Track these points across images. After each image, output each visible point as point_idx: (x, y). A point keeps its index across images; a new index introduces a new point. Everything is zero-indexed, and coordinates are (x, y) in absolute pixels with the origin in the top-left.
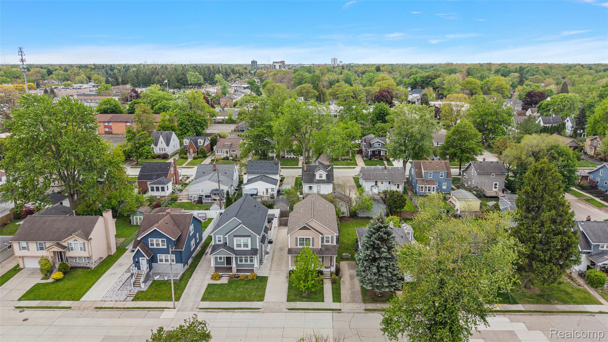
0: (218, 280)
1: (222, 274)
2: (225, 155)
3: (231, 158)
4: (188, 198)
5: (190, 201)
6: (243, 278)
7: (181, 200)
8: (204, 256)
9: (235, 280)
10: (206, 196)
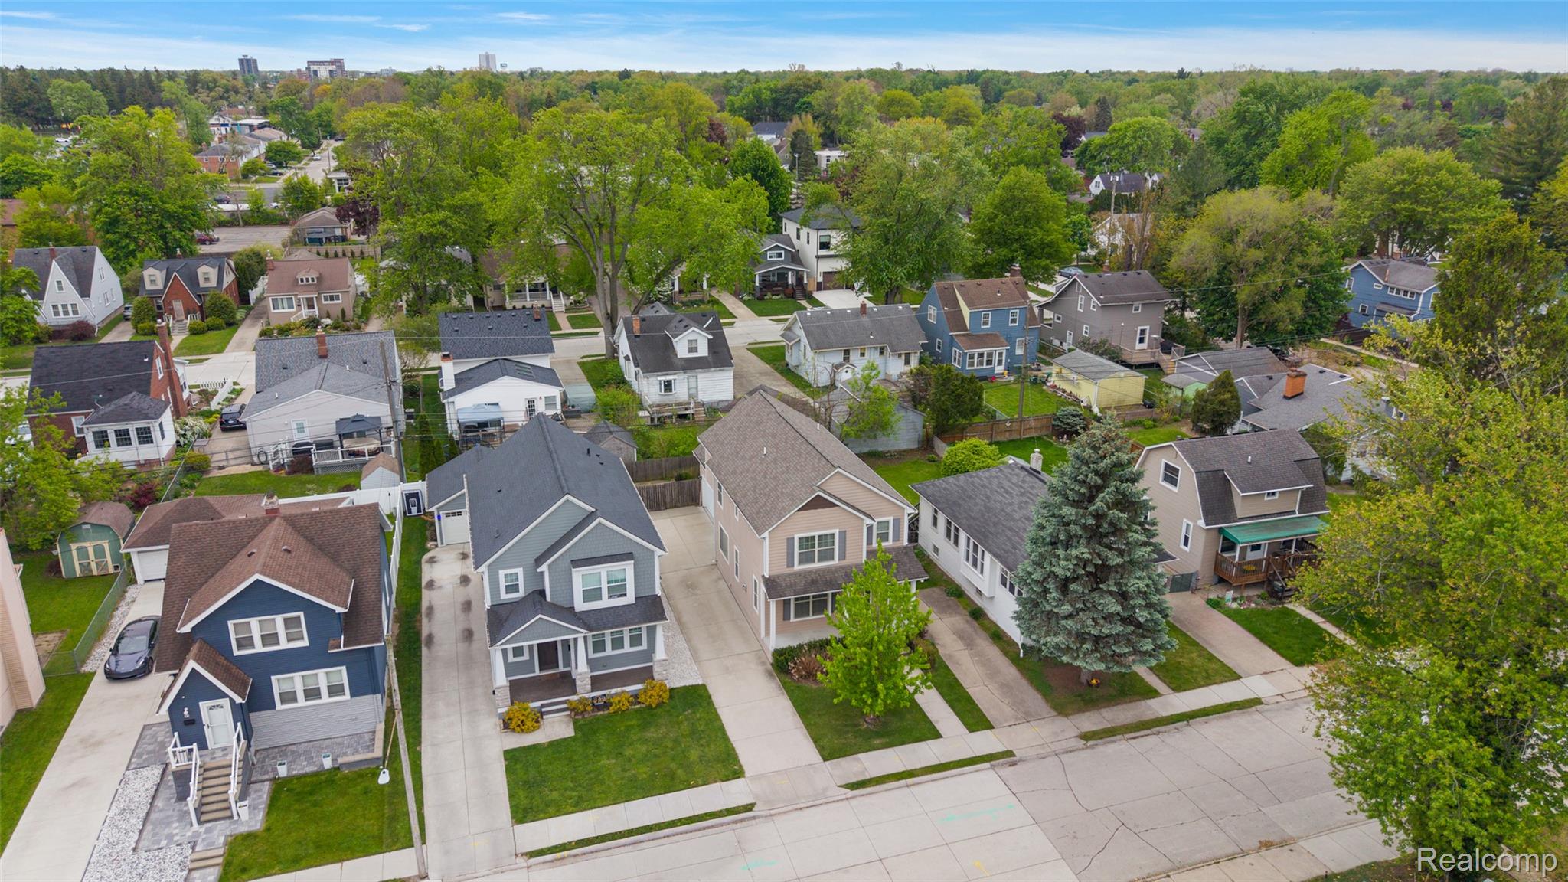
0: (535, 729)
1: (538, 704)
2: (304, 313)
3: (328, 321)
4: (248, 460)
5: (260, 468)
6: (625, 705)
7: (222, 468)
8: (424, 650)
9: (598, 719)
10: (321, 446)
